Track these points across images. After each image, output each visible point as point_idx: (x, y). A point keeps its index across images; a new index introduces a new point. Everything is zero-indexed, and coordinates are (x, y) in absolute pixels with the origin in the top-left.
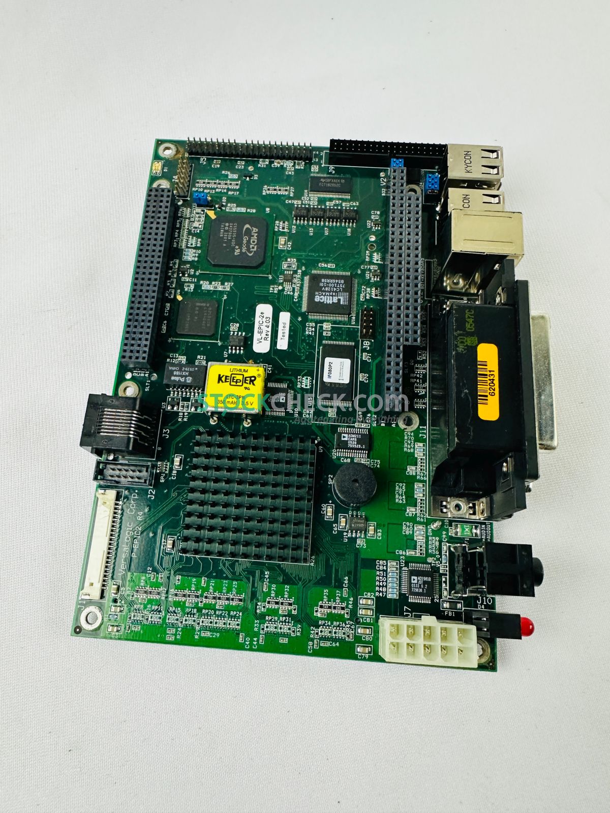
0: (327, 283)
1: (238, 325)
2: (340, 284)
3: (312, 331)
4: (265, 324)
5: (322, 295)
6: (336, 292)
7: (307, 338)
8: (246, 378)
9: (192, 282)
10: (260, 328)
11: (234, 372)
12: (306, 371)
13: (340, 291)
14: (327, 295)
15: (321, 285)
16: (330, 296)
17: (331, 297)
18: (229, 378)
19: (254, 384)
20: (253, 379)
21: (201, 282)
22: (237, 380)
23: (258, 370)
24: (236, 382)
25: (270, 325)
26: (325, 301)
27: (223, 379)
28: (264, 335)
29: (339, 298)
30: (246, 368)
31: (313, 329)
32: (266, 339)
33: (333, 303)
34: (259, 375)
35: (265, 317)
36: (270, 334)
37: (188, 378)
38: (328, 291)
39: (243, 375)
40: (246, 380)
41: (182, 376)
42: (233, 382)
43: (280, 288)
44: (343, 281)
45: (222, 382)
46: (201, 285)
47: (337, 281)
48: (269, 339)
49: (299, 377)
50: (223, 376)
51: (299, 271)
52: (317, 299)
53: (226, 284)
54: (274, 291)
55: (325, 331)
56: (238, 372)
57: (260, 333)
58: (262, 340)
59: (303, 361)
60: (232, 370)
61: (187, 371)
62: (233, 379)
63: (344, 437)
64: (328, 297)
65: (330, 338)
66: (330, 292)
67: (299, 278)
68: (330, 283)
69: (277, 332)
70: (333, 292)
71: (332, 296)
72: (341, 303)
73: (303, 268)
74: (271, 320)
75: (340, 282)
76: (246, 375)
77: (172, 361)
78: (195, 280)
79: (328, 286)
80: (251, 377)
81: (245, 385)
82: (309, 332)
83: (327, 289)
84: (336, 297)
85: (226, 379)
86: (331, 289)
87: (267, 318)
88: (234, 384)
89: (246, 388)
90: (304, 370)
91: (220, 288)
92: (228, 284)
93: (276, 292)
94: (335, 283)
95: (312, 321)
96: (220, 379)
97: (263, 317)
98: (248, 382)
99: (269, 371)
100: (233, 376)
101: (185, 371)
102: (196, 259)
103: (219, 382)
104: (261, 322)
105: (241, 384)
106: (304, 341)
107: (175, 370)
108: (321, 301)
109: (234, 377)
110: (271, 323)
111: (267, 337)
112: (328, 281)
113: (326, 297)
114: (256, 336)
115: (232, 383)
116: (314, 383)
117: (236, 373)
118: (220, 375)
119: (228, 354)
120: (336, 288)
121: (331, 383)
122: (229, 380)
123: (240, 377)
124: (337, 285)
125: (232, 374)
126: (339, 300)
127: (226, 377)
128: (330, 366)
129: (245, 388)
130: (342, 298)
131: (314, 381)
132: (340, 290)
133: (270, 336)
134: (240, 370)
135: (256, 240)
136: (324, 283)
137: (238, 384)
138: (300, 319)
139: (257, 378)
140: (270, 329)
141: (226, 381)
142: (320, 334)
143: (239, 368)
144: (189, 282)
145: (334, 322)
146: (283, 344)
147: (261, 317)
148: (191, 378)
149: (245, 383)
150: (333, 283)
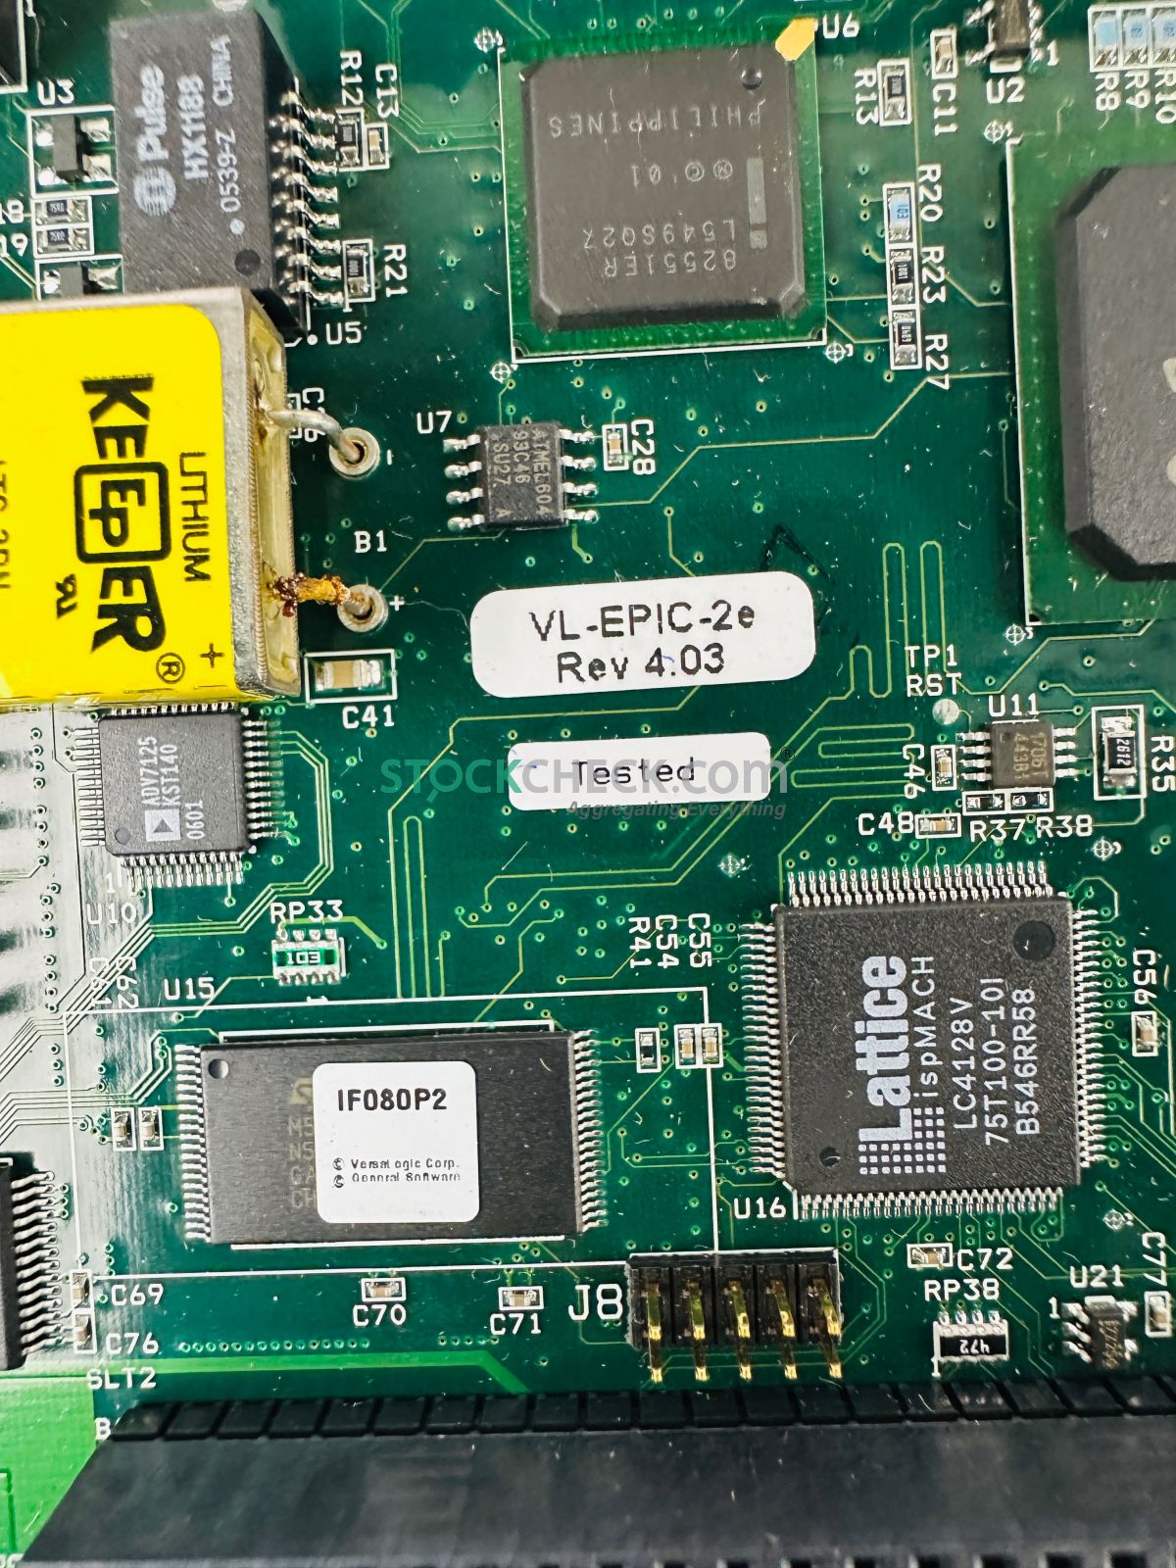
0: (1006, 1027)
1: (646, 467)
2: (1007, 1110)
3: (655, 955)
4: (672, 644)
5: (914, 1002)
6: (946, 1091)
7: (602, 925)
8: (145, 576)
9: (925, 106)
10: (640, 614)
11: (175, 481)
12: (381, 945)
13: (952, 1116)
14: (914, 1037)
15: (991, 989)
16: (914, 1053)
17: (903, 1061)
18: (131, 457)
19: (100, 638)
20: (144, 627)
21: (932, 171)
22: (122, 514)
23: (212, 655)
24: (103, 514)
25: (673, 678)
26: (873, 1027)
27: (120, 415)
28: (591, 647)
29: (905, 1115)
30: (216, 567)
31: (668, 962)
32: (567, 663)
33: (865, 1077)
34: (173, 668)
35: (721, 637)
36: (609, 683)
37: (165, 179)
38: (944, 1035)
39: (162, 553)
40: (126, 576)
41: (172, 140)
42: (106, 487)
43: (948, 711)
44: (1028, 1128)
45: (96, 413)
46: (911, 175)
47: (1029, 1089)
48: (571, 686)
49: (336, 904)
50: (142, 410)
51: (1083, 825)
52: (881, 972)
53: (939, 341)
54: (919, 669)
55: (668, 1036)
56: (178, 512)
57: (607, 624)
58: (556, 644)
59: (441, 918)
60: (191, 465)
61: (212, 164)
62: (122, 487)
64: (903, 1042)
65: (616, 1076)
66: (943, 1051)
67: (1030, 828)
68: (1011, 1044)
69: (627, 729)
70: (946, 1073)
71: (914, 1070)
72: (865, 1134)
73: (1105, 850)
74: (703, 678)
75: (1020, 1109)
76: (167, 574)
77: (352, 88)
78: (945, 121)
79: (981, 1035)
80: (152, 609)
81: (90, 577)
82: (650, 936)
83: (959, 1027)
84: (905, 1097)
85: (119, 433)
86: (965, 1055)
87: (717, 649)
88: (92, 500)
89: (66, 588)
90: (385, 933)
91: (902, 309)
92: (935, 354)
93: (913, 687)
94: (1013, 1079)
95: (730, 947)
96: (121, 390)
97: (720, 626)
98: (117, 596)
99: (352, 718)
100: (151, 480)
101: (213, 148)
102: (1107, 102)
103: (90, 386)
104: (681, 617)
105: (95, 543)
106: (580, 908)
107: (209, 83)
108: (868, 1001)
109: (139, 486)
110: (683, 680)
111: (583, 670)
112: (1022, 1033)
113: (903, 1026)
114: (581, 601)
115: (92, 485)
116: (310, 1002)
117: (176, 496)
118: (145, 384)
119: (437, 438)
120: (979, 1090)
121: (306, 1111)
122: (113, 458)
123: (143, 533)
124: (996, 1094)
125: (160, 469)
126: (888, 1117)
127: (139, 434)
128: (421, 1095)
129: (70, 579)
130: (903, 1132)
131: (323, 1001)
132: (965, 1118)
133: (590, 686)
134: (197, 525)
136: (1007, 1002)
137: (93, 528)
138: (732, 866)
139: (153, 655)
140: (638, 679)
141: (101, 434)
142: (640, 1013)
143: (214, 513)
144: (925, 83)
145: (732, 1093)
147: (715, 616)
148: (166, 201)
149: (109, 576)
150: (1011, 1063)
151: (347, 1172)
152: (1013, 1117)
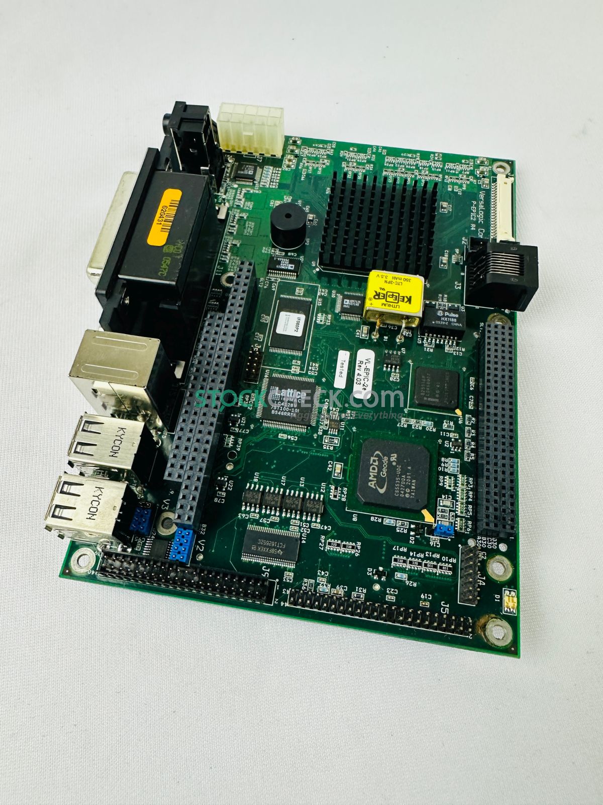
0: (290, 412)
1: (391, 379)
2: (276, 410)
3: (312, 366)
4: (362, 378)
7: (318, 359)
8: (384, 298)
9: (446, 431)
10: (368, 374)
11: (396, 304)
12: (321, 329)
15: (297, 411)
18: (400, 300)
19: (376, 292)
20: (377, 297)
21: (434, 430)
22: (392, 297)
23: (371, 304)
24: (393, 295)
25: (356, 377)
27: (406, 300)
28: (363, 366)
30: (383, 306)
31: (310, 368)
32: (361, 362)
34: (370, 299)
35: (362, 385)
36: (357, 367)
37: (442, 315)
38: (291, 402)
39: (386, 301)
40: (384, 296)
41: (447, 316)
42: (396, 296)
43: (343, 416)
44: (273, 412)
45: (407, 297)
46: (434, 427)
47: (279, 413)
48: (357, 362)
49: (329, 324)
50: (406, 302)
51: (320, 433)
53: (406, 426)
54: (351, 413)
55: (298, 366)
56: (391, 304)
57: (367, 369)
58: (364, 362)
59: (324, 337)
60: (398, 307)
61: (443, 321)
62: (396, 298)
63: (292, 267)
65: (293, 357)
66: (289, 402)
67: (321, 425)
68: (287, 412)
69: (349, 369)
73: (315, 436)
74: (355, 381)
75: (276, 411)
76: (384, 301)
77: (459, 349)
78: (443, 434)
79: (290, 408)
80: (379, 298)
81: (385, 292)
82: (315, 366)
83: (292, 405)
85: (403, 299)
86: (287, 405)
87: (360, 384)
88: (395, 294)
89: (384, 289)
90: (323, 330)
91: (413, 422)
92: (403, 425)
93: (349, 412)
94: (281, 411)
95: (311, 377)
96: (409, 300)
97: (363, 385)
98: (381, 295)
99: (358, 331)
100: (397, 301)
101: (446, 321)
102: (443, 459)
103: (410, 297)
104: (366, 380)
105: (389, 294)
106: (322, 357)
107: (455, 323)
109: (396, 300)
110: (355, 378)
111: (360, 364)
112: (289, 414)
114: (371, 366)
115: (397, 295)
116: (314, 318)
117: (394, 304)
118: (410, 303)
119: (401, 351)
120: (281, 406)
121: (298, 313)
122: (400, 298)
124: (280, 408)
125: (398, 303)
127: (403, 301)
128: (298, 329)
129: (384, 290)
131: (314, 319)
133: (357, 365)
134: (389, 306)
135: (371, 470)
136: (294, 413)
137: (391, 294)
138: (324, 380)
139: (373, 297)
140: (357, 372)
141: (404, 297)
142: (303, 363)
143: (391, 308)
144: (450, 432)
145: (287, 373)
146: (343, 356)
147: (365, 385)
148: (439, 314)
149: (384, 294)
150: (284, 411)
151: (288, 317)
152: (275, 410)
